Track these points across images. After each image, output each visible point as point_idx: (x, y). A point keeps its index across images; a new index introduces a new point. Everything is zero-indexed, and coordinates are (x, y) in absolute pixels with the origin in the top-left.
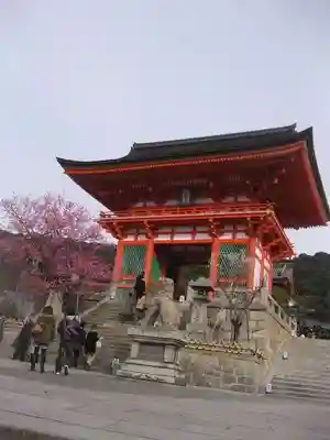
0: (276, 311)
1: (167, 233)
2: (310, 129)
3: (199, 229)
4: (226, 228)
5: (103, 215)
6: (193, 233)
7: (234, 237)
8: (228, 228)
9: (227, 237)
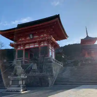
0: (56, 62)
1: (28, 46)
2: (59, 15)
3: (35, 44)
5: (11, 43)
7: (44, 45)
8: (42, 43)
9: (42, 45)
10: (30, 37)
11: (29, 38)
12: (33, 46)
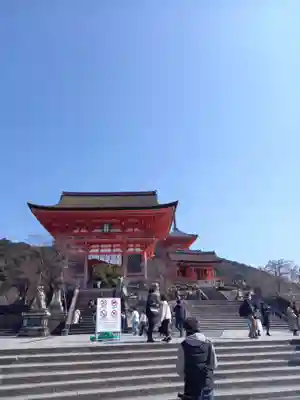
2: (177, 202)
3: (115, 246)
4: (129, 246)
6: (112, 248)
7: (134, 250)
8: (132, 245)
9: (131, 250)
10: (104, 230)
11: (100, 231)
12: (109, 250)
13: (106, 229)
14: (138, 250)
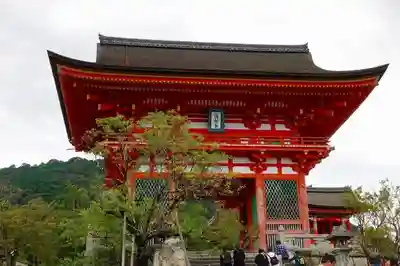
4: (269, 161)
7: (280, 171)
10: (210, 124)
12: (225, 170)
13: (216, 122)
14: (287, 171)
